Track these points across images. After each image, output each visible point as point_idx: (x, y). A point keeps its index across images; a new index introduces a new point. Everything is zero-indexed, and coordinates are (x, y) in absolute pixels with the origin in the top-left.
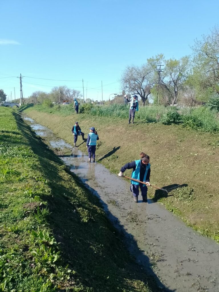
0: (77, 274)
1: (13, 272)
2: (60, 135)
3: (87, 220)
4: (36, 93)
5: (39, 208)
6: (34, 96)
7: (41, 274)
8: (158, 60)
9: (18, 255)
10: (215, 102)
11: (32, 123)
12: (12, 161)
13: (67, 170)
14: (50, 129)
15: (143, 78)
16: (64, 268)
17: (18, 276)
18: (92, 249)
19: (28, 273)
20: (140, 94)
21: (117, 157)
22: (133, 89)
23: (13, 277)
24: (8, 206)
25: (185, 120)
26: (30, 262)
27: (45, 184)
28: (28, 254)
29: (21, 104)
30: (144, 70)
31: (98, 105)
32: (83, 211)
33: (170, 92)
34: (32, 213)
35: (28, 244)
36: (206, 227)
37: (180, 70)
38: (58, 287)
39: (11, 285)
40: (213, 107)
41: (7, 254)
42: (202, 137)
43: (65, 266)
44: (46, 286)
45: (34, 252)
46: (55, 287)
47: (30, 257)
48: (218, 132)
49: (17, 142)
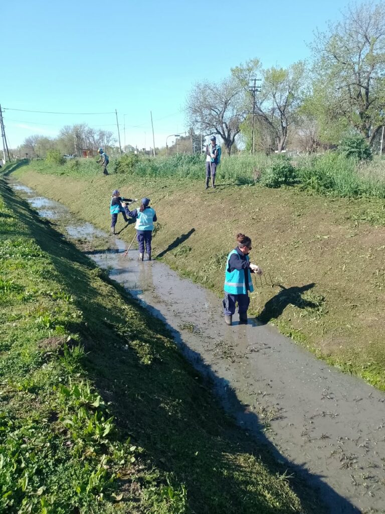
0: (145, 452)
1: (38, 458)
2: (83, 215)
3: (150, 360)
4: (31, 138)
5: (67, 347)
6: (29, 145)
7: (86, 457)
8: (250, 70)
9: (42, 428)
10: (354, 143)
11: (29, 194)
12: (5, 266)
13: (104, 276)
14: (63, 204)
15: (226, 103)
16: (123, 444)
17: (47, 464)
18: (163, 409)
19: (63, 457)
20: (222, 133)
21: (190, 249)
22: (209, 125)
23: (39, 466)
24: (10, 346)
25: (304, 177)
26: (65, 439)
27: (70, 303)
28: (58, 425)
29: (6, 162)
30: (225, 88)
31: (147, 157)
32: (142, 345)
33: (273, 127)
34: (54, 355)
35: (56, 410)
36: (349, 359)
37: (289, 87)
38: (118, 477)
39: (38, 480)
40: (351, 152)
41: (21, 429)
42: (334, 206)
43: (123, 440)
44: (97, 477)
45: (68, 421)
46: (113, 476)
47: (61, 430)
48: (360, 196)
49: (9, 231)
